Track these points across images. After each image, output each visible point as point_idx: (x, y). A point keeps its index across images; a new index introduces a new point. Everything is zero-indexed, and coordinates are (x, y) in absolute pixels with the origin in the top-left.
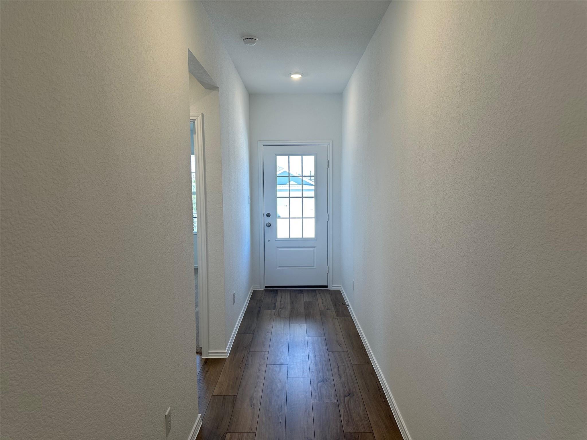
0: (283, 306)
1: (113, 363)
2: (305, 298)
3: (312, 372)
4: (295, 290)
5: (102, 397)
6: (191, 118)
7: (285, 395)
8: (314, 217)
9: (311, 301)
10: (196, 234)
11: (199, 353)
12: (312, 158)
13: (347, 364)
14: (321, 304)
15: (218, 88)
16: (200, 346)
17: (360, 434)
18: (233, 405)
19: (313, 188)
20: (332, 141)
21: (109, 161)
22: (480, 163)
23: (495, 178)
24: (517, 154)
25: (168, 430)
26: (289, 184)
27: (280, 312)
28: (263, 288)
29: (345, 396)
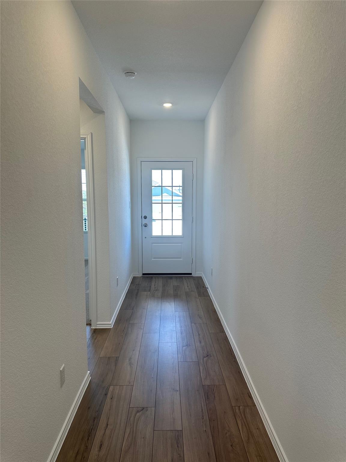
0: (156, 288)
1: (16, 326)
2: (174, 282)
3: (178, 339)
4: (166, 277)
5: (7, 353)
6: (81, 136)
7: (157, 356)
8: (181, 219)
9: (179, 285)
10: (86, 233)
11: (89, 324)
12: (180, 172)
13: (206, 333)
14: (187, 287)
15: (104, 112)
16: (90, 319)
17: (215, 386)
18: (116, 365)
19: (181, 198)
20: (196, 159)
21: (11, 162)
22: (312, 167)
23: (323, 178)
24: (341, 157)
25: (62, 382)
26: (162, 196)
27: (154, 293)
28: (141, 275)
29: (204, 357)
